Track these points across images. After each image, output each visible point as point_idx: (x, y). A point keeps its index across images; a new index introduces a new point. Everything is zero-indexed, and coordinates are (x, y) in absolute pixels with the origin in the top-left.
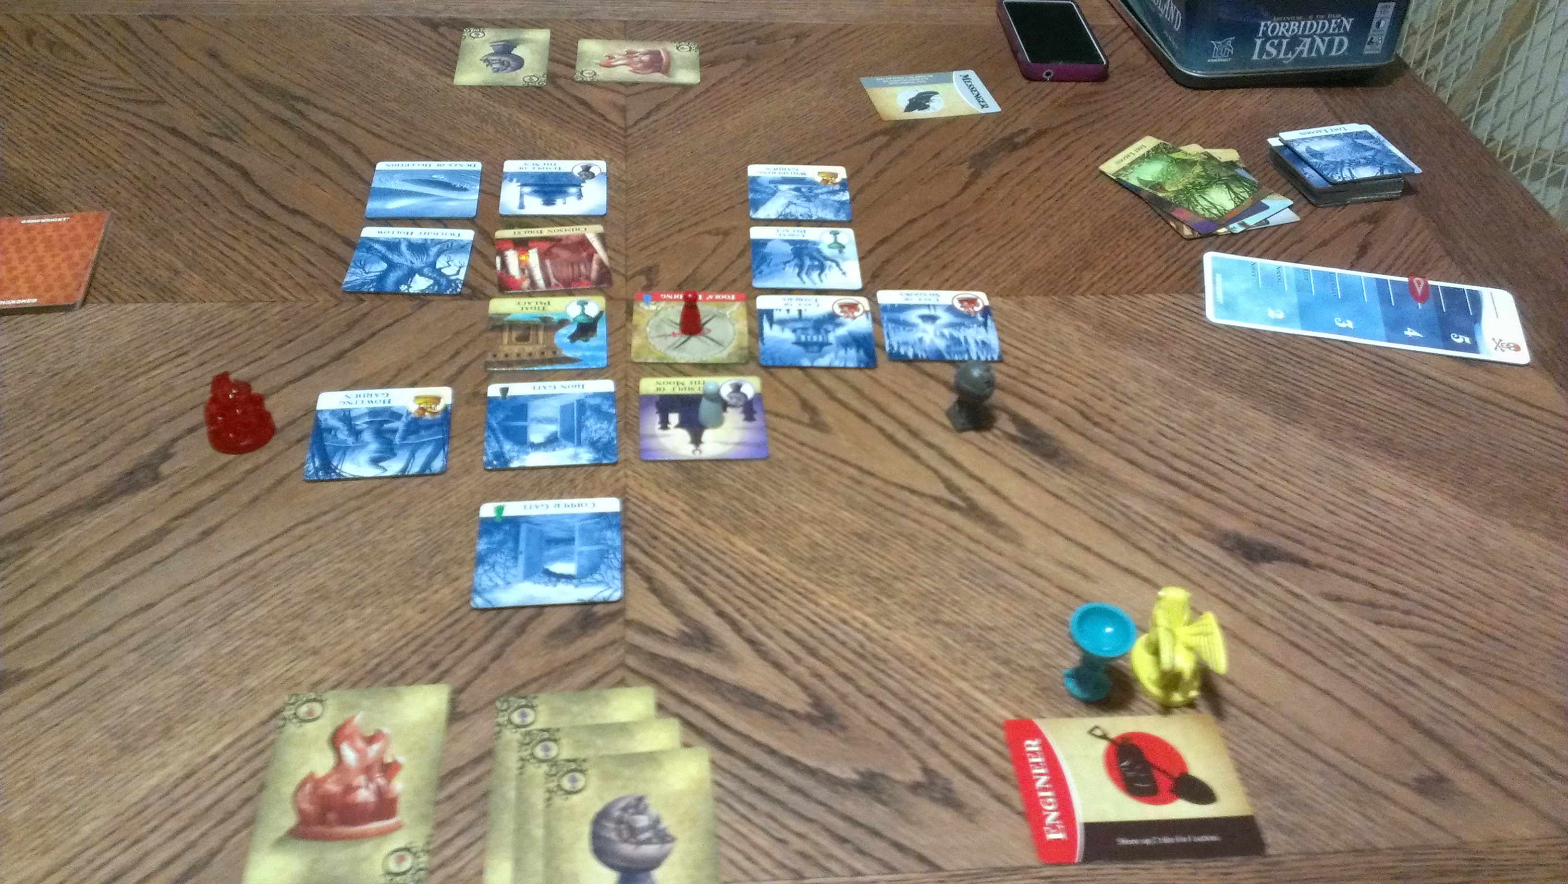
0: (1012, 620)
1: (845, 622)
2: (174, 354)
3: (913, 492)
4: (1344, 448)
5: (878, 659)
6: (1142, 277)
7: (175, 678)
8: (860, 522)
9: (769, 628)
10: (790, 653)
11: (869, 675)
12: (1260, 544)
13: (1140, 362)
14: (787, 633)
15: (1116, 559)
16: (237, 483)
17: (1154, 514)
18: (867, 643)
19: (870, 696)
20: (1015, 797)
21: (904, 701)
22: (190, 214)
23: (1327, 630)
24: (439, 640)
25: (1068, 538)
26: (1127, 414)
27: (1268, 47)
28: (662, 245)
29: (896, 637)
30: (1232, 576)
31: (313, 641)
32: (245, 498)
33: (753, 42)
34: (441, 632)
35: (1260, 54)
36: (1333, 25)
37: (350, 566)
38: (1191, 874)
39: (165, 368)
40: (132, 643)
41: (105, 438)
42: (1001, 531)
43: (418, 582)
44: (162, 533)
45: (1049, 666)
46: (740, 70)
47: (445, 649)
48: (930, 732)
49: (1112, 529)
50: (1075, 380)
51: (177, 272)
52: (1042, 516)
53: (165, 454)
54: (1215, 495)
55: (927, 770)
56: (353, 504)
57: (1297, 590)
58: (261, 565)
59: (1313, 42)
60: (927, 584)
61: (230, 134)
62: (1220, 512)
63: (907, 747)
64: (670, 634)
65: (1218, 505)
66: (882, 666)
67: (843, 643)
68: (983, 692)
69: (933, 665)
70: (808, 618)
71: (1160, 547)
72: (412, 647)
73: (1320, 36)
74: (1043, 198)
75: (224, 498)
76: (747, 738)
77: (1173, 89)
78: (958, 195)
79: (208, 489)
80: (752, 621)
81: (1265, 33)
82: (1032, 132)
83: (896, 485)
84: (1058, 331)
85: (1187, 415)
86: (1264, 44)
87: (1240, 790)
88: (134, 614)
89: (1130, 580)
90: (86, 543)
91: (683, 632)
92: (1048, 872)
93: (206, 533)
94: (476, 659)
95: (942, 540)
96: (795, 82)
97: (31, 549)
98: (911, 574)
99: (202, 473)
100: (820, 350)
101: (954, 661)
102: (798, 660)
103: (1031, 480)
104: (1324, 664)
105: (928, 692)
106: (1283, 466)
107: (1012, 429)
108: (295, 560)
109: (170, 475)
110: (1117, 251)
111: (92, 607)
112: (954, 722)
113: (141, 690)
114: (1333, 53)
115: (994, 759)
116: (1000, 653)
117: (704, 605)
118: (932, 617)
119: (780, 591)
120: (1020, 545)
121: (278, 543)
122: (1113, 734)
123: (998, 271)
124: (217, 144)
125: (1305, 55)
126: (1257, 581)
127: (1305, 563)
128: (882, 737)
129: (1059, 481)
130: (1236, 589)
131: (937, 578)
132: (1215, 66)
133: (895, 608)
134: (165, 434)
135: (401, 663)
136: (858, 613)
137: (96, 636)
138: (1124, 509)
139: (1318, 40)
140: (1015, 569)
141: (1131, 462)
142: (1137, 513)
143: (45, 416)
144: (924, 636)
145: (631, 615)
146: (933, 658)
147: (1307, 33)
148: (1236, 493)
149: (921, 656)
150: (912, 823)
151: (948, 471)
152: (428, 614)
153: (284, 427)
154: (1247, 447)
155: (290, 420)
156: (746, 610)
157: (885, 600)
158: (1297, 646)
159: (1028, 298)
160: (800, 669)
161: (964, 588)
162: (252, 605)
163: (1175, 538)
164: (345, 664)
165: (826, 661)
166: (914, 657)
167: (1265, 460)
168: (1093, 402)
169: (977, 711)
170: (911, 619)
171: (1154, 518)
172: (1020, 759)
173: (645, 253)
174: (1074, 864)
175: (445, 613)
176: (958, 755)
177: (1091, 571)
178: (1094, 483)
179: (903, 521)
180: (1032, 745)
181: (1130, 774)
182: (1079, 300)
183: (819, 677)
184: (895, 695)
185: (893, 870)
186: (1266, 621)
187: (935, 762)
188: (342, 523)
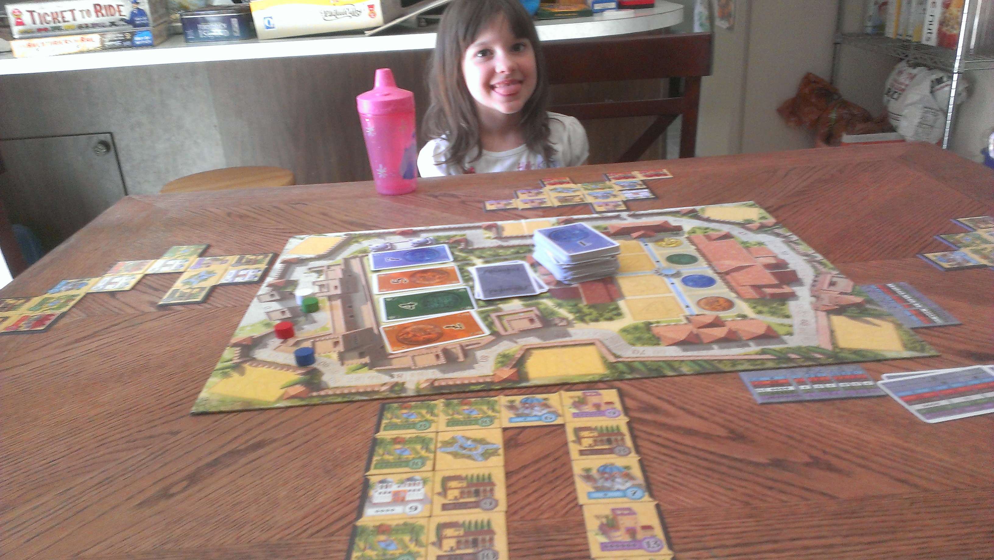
76: (694, 448)
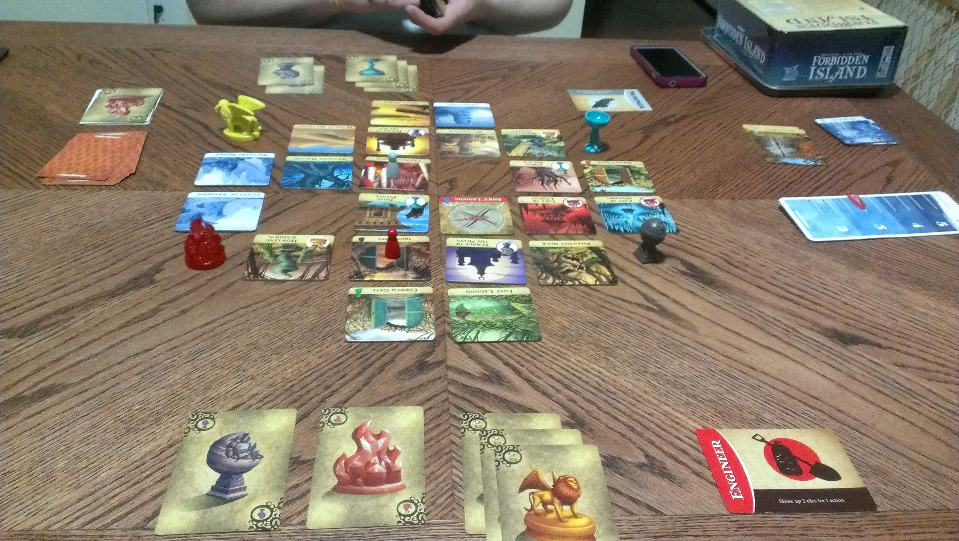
0: (694, 372)
1: (587, 371)
2: (164, 218)
3: (623, 300)
4: (894, 284)
5: (611, 392)
6: (755, 191)
7: (164, 390)
8: (592, 316)
9: (538, 372)
10: (552, 387)
11: (605, 401)
12: (849, 335)
13: (759, 235)
14: (551, 376)
15: (759, 341)
16: (202, 286)
17: (779, 316)
18: (603, 384)
19: (607, 413)
20: (708, 474)
21: (629, 416)
22: (174, 147)
23: (898, 383)
24: (330, 373)
25: (725, 328)
26: (755, 262)
27: (818, 72)
28: (458, 168)
29: (621, 380)
30: (834, 352)
31: (251, 372)
32: (208, 294)
33: (507, 70)
34: (331, 369)
35: (814, 77)
36: (857, 60)
37: (273, 332)
38: (829, 521)
39: (157, 224)
40: (136, 371)
41: (121, 260)
42: (682, 324)
43: (316, 341)
44: (155, 311)
45: (722, 399)
46: (500, 83)
47: (334, 379)
48: (647, 434)
49: (752, 323)
50: (720, 243)
51: (166, 176)
52: (708, 316)
53: (158, 269)
54: (818, 307)
55: (647, 456)
56: (274, 298)
57: (876, 360)
58: (219, 330)
59: (845, 70)
60: (638, 351)
61: (197, 107)
62: (821, 316)
63: (634, 443)
64: (476, 375)
65: (820, 313)
66: (613, 396)
67: (587, 383)
68: (681, 413)
69: (646, 396)
70: (563, 368)
71: (786, 334)
72: (314, 376)
73: (851, 66)
74: (689, 149)
75: (194, 293)
77: (761, 98)
78: (636, 147)
79: (183, 289)
80: (527, 369)
81: (816, 63)
82: (678, 116)
83: (612, 296)
84: (707, 217)
85: (793, 263)
86: (816, 70)
87: (856, 473)
88: (138, 354)
89: (769, 353)
90: (107, 315)
91: (485, 374)
92: (734, 518)
93: (184, 312)
94: (353, 385)
95: (645, 327)
96: (533, 89)
97: (73, 317)
98: (627, 345)
99: (181, 280)
100: (559, 225)
101: (660, 395)
102: (558, 391)
103: (698, 296)
104: (901, 403)
105: (645, 412)
106: (856, 292)
107: (683, 269)
108: (239, 328)
109: (161, 281)
110: (739, 177)
111: (111, 351)
112: (663, 429)
113: (142, 397)
114: (858, 77)
115: (692, 451)
116: (689, 391)
117: (497, 359)
118: (642, 369)
119: (544, 352)
120: (696, 332)
121: (227, 318)
122: (768, 440)
123: (666, 186)
124: (190, 112)
125: (841, 77)
126: (851, 355)
127: (879, 346)
128: (618, 437)
129: (716, 298)
130: (837, 359)
131: (644, 348)
132: (787, 83)
133: (618, 364)
134: (158, 259)
135: (307, 385)
136: (595, 366)
137: (113, 366)
138: (760, 314)
139: (849, 69)
140: (694, 345)
141: (761, 288)
142: (768, 316)
143: (83, 247)
144: (639, 380)
145: (449, 363)
146: (646, 393)
147: (841, 63)
148: (831, 307)
149: (637, 391)
150: (640, 486)
151: (644, 290)
152: (323, 359)
153: (232, 257)
154: (834, 282)
155: (235, 253)
156: (523, 362)
157: (612, 360)
158: (881, 392)
159: (686, 200)
160: (560, 396)
161: (662, 354)
162: (213, 351)
163: (794, 329)
164: (271, 385)
165: (577, 392)
166: (634, 392)
167: (846, 289)
168: (732, 255)
169: (678, 423)
170: (629, 370)
171: (779, 319)
172: (709, 452)
173: (448, 172)
174: (751, 514)
175: (333, 359)
176: (666, 448)
177: (742, 346)
178: (738, 298)
179: (619, 316)
180: (716, 444)
181: (782, 462)
182: (718, 202)
183: (574, 401)
184: (624, 413)
185: (632, 514)
186: (858, 377)
187: (653, 451)
188: (268, 309)
